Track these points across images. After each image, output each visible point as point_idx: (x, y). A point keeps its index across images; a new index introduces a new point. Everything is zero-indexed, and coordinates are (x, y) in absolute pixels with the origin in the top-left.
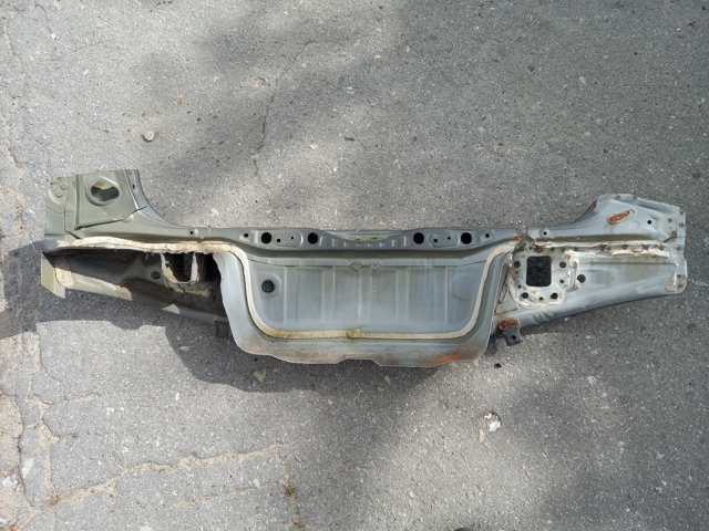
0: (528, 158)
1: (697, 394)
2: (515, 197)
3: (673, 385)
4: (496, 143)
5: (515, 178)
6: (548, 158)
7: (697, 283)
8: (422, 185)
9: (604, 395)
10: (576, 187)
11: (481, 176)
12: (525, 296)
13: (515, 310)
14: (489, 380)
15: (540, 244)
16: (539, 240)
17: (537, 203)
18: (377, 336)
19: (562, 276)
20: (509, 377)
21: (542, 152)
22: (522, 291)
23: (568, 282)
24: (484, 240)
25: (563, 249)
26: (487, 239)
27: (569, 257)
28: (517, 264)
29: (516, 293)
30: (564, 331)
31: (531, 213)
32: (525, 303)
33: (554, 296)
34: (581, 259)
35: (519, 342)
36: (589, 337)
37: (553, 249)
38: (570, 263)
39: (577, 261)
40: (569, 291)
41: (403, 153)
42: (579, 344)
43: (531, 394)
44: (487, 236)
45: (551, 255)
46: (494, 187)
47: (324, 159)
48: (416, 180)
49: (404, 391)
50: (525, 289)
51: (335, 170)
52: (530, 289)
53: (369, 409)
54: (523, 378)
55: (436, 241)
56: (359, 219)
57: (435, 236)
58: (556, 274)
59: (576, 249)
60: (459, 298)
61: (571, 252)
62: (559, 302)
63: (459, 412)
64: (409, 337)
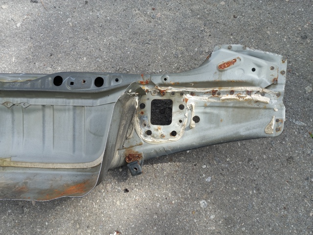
0: (173, 20)
1: (290, 217)
2: (159, 51)
3: (271, 209)
4: (150, 8)
5: (162, 36)
6: (190, 21)
7: (297, 123)
8: (87, 39)
9: (212, 217)
10: (209, 45)
11: (135, 33)
12: (149, 133)
13: (141, 144)
14: (118, 203)
15: (163, 89)
16: (161, 85)
17: (176, 57)
18: (24, 165)
19: (181, 117)
20: (135, 200)
21: (185, 16)
22: (147, 129)
23: (185, 122)
24: (114, 84)
25: (182, 94)
26: (117, 83)
27: (186, 100)
28: (142, 106)
29: (141, 130)
30: (185, 161)
31: (171, 64)
32: (149, 139)
33: (174, 134)
34: (196, 103)
35: (140, 173)
36: (204, 167)
37: (173, 93)
38: (187, 105)
39: (193, 104)
40: (185, 129)
41: (76, 14)
42: (196, 172)
43: (151, 216)
44: (117, 80)
45: (172, 98)
46: (144, 43)
47: (11, 16)
48: (82, 35)
49: (46, 211)
50: (149, 127)
51: (18, 25)
52: (153, 128)
53: (14, 227)
54: (147, 201)
55: (72, 83)
56: (32, 65)
57: (73, 80)
58: (176, 115)
59: (192, 94)
60: (94, 134)
61: (188, 96)
62: (177, 138)
63: (89, 231)
64: (51, 166)
